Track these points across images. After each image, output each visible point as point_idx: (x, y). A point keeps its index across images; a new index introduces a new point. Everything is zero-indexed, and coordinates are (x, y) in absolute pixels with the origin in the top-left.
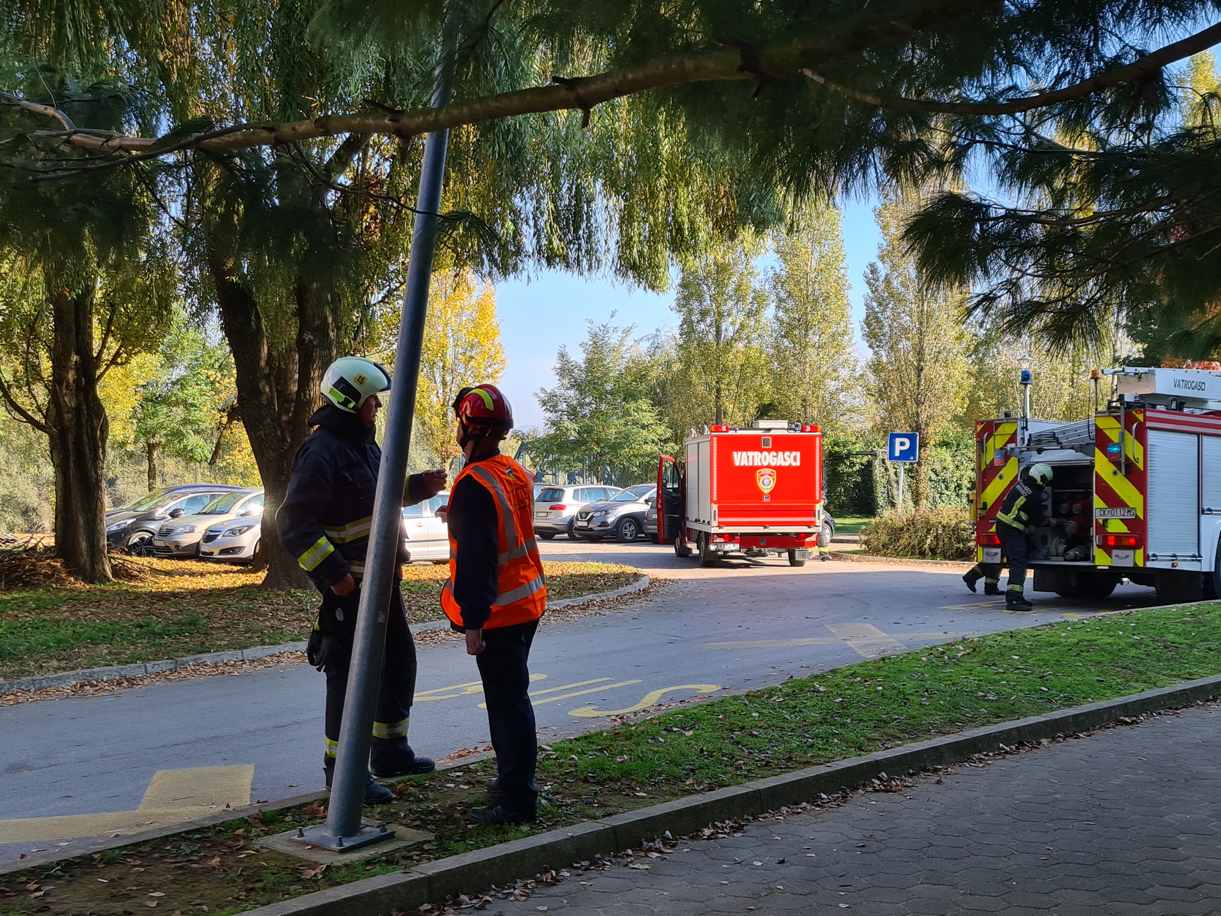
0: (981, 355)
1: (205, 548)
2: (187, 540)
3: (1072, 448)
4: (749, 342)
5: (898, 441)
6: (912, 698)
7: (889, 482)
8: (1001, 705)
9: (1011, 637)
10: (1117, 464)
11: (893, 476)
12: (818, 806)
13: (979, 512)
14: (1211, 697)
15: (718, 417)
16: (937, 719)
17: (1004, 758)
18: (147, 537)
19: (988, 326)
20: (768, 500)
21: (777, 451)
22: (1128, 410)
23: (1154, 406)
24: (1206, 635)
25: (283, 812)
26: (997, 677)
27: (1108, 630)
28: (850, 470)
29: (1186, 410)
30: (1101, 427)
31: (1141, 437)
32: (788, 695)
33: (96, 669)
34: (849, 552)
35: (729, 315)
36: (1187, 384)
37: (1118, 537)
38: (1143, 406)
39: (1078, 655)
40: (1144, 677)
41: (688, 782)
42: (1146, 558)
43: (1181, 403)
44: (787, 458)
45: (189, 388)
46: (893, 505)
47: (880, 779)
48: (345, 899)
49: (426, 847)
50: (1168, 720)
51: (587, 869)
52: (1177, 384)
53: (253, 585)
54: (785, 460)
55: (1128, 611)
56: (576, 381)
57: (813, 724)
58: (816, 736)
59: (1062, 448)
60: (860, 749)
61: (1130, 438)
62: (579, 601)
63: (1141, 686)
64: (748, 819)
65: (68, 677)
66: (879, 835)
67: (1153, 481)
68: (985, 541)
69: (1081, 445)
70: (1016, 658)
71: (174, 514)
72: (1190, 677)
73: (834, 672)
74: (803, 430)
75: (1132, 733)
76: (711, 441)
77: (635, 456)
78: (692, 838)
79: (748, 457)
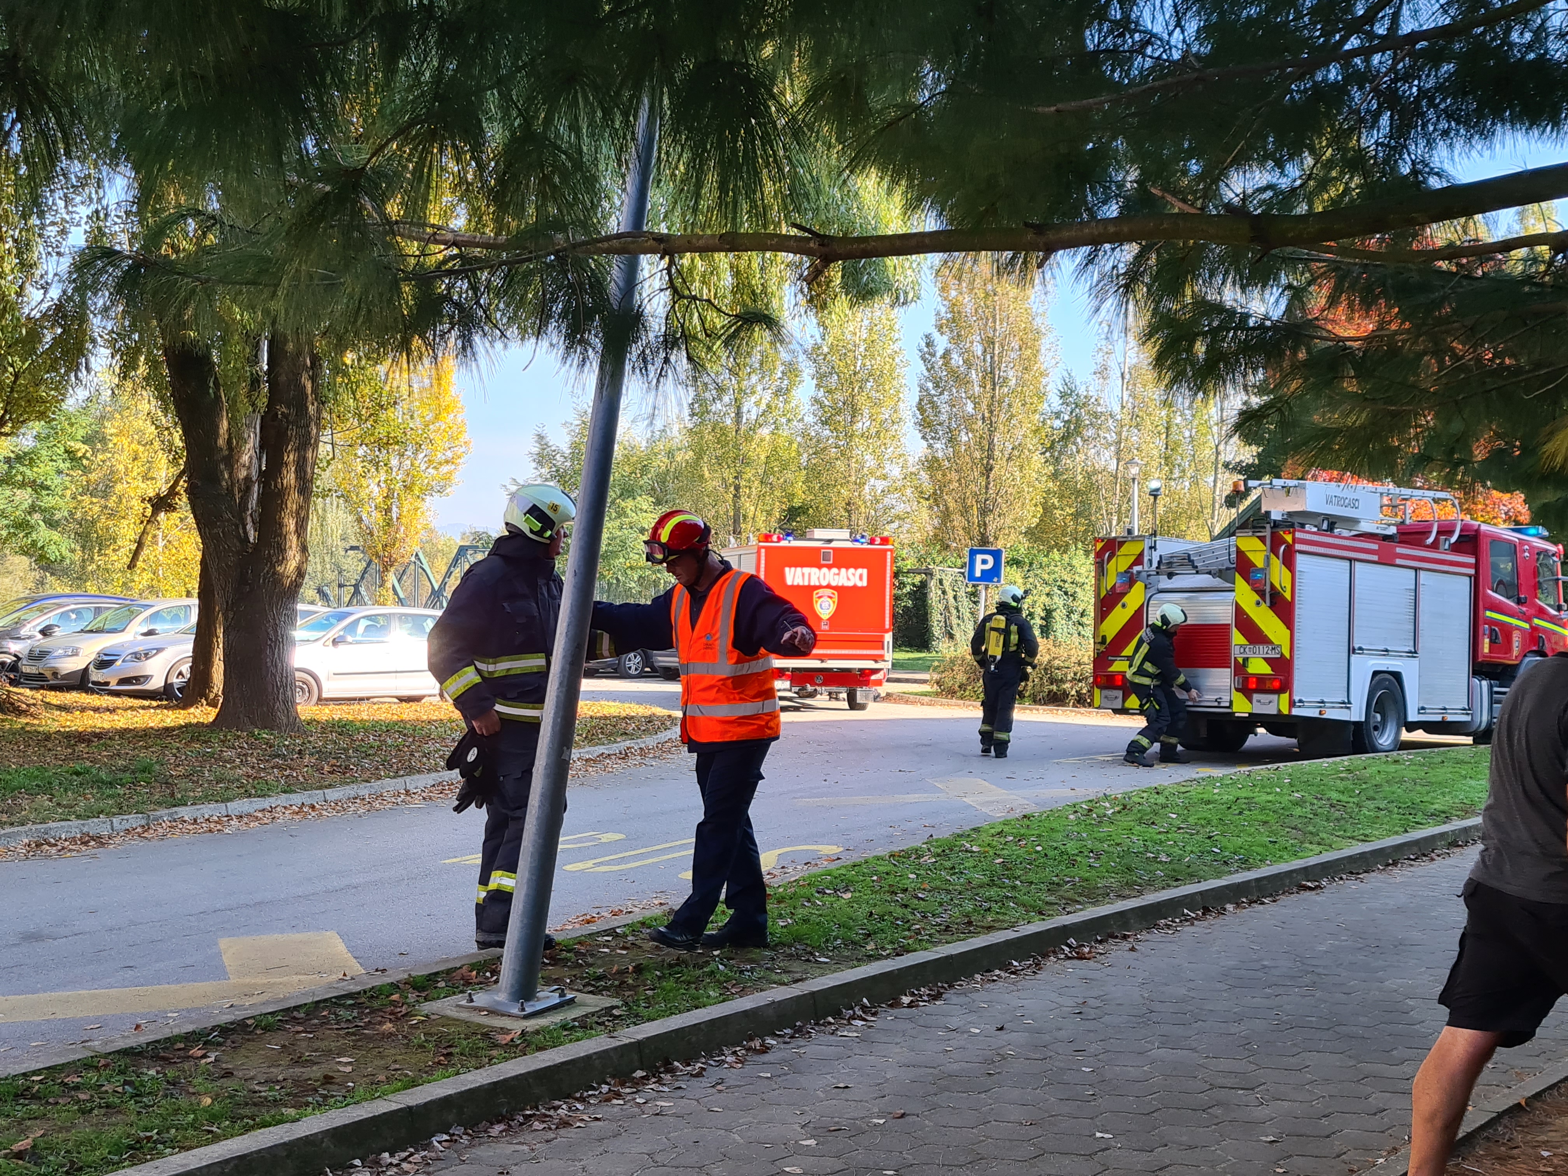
0: (1056, 454)
1: (96, 676)
2: (71, 665)
3: (1209, 573)
4: (777, 428)
5: (979, 558)
6: (1079, 859)
7: (947, 608)
8: (1176, 866)
9: (1158, 793)
10: (1261, 593)
11: (952, 600)
12: (1012, 973)
13: (1098, 646)
14: (1390, 861)
15: (736, 521)
16: (1113, 881)
17: (1192, 924)
18: (9, 661)
19: (1067, 418)
20: (827, 628)
21: (839, 568)
22: (1275, 530)
23: (1303, 525)
24: (1371, 793)
25: (432, 977)
26: (1162, 837)
27: (1265, 785)
28: (900, 592)
29: (1336, 531)
30: (1243, 549)
31: (1289, 562)
32: (939, 855)
33: (52, 824)
34: (916, 694)
35: (753, 393)
36: (1340, 501)
37: (1261, 679)
38: (1292, 525)
39: (1240, 813)
40: (1317, 839)
41: (868, 948)
42: (1292, 704)
43: (1332, 522)
44: (851, 576)
45: (41, 465)
46: (951, 636)
47: (1069, 946)
48: (563, 1063)
49: (615, 1012)
50: (1352, 885)
51: (792, 1037)
52: (1329, 501)
53: (199, 725)
54: (848, 579)
55: (1275, 766)
56: (557, 471)
57: (981, 886)
58: (989, 899)
59: (1197, 573)
60: (1041, 913)
61: (1276, 563)
62: (615, 748)
63: (1317, 849)
64: (943, 987)
65: (18, 833)
66: (1091, 1002)
67: (1301, 613)
68: (1103, 681)
69: (1220, 570)
70: (1174, 816)
71: (45, 632)
72: (1365, 839)
73: (976, 830)
74: (872, 542)
75: (1318, 898)
76: (759, 552)
77: (631, 568)
78: (891, 1006)
79: (803, 575)
